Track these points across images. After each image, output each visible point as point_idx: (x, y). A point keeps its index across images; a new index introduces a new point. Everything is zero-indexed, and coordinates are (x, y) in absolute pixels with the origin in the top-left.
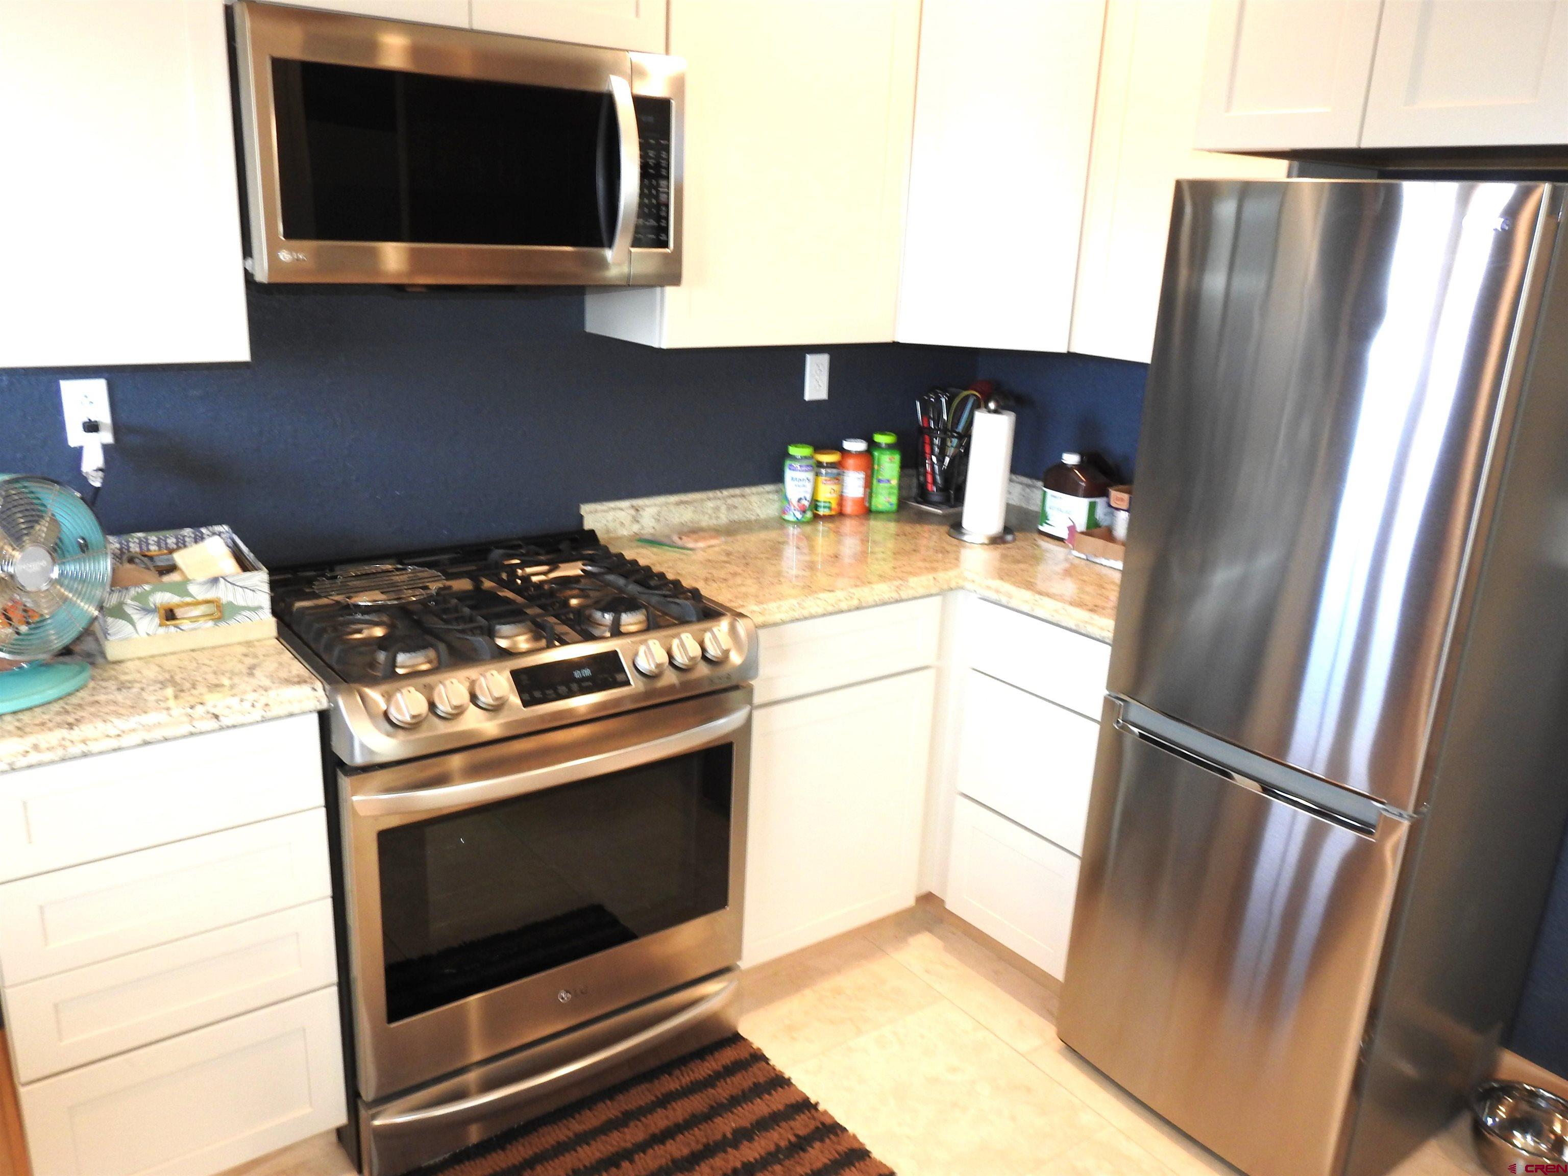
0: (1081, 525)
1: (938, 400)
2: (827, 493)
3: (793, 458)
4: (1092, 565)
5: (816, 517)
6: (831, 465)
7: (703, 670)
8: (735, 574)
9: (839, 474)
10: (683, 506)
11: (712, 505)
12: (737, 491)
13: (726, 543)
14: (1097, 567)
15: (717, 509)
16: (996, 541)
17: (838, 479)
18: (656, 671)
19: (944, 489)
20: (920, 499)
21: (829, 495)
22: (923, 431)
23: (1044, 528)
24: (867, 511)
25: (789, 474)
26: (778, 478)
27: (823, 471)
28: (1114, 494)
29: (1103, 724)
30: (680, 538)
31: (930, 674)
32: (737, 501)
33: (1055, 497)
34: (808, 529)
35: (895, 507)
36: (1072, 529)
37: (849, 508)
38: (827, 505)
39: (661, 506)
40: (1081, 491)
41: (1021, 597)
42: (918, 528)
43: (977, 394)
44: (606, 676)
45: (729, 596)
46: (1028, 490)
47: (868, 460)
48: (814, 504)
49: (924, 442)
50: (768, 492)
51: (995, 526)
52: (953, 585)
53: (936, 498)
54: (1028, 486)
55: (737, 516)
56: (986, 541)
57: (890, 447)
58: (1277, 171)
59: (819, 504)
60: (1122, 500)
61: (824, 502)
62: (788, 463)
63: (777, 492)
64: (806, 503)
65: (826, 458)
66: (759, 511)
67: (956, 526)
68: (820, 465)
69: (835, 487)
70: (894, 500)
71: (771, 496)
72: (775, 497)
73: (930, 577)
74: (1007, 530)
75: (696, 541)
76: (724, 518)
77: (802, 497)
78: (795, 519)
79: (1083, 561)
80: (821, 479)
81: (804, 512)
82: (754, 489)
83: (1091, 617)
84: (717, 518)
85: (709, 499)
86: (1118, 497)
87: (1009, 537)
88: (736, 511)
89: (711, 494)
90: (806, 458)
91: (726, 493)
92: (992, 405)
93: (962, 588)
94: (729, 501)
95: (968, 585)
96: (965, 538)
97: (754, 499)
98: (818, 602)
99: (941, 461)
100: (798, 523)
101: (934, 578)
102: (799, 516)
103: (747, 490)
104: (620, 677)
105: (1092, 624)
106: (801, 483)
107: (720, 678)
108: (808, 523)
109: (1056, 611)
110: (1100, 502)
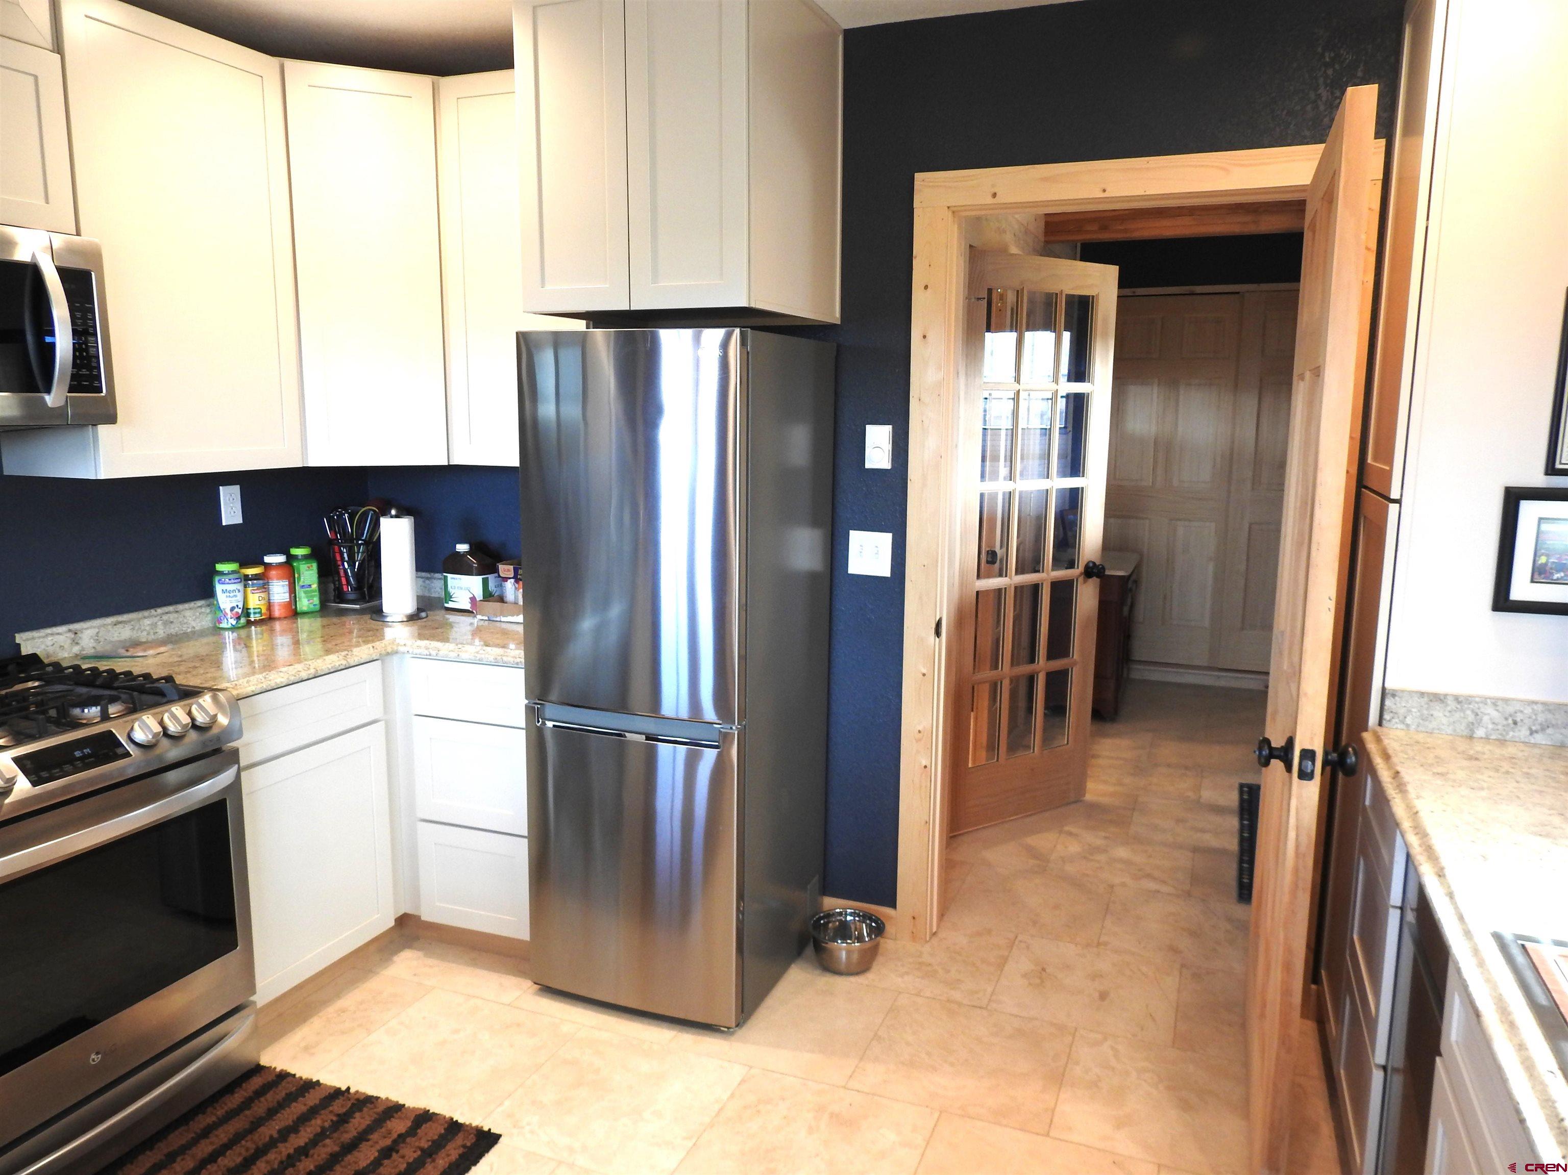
0: (479, 595)
1: (341, 516)
2: (255, 600)
3: (221, 573)
4: (494, 623)
5: (249, 623)
6: (256, 577)
7: (193, 735)
8: (195, 667)
9: (264, 584)
10: (120, 626)
11: (148, 622)
12: (171, 608)
13: (173, 649)
14: (498, 624)
15: (154, 625)
16: (412, 618)
17: (265, 588)
18: (154, 741)
19: (359, 588)
20: (338, 601)
21: (259, 603)
22: (331, 542)
23: (450, 605)
24: (294, 613)
25: (219, 588)
26: (208, 593)
27: (250, 582)
28: (501, 567)
29: (527, 729)
30: (127, 651)
31: (380, 726)
32: (172, 617)
33: (454, 579)
34: (243, 633)
35: (318, 608)
36: (473, 599)
37: (277, 613)
38: (257, 611)
39: (99, 627)
40: (474, 571)
41: (445, 648)
42: (344, 619)
43: (374, 509)
44: (106, 751)
45: (199, 681)
46: (427, 582)
47: (289, 570)
48: (246, 612)
49: (334, 552)
50: (201, 607)
51: (410, 607)
52: (389, 650)
53: (352, 597)
54: (428, 578)
55: (174, 629)
56: (405, 619)
57: (306, 557)
58: (580, 325)
59: (249, 611)
60: (509, 570)
61: (254, 609)
62: (217, 578)
63: (209, 606)
64: (240, 611)
65: (251, 571)
66: (193, 624)
67: (378, 612)
68: (246, 578)
69: (263, 595)
70: (316, 601)
71: (203, 610)
72: (208, 610)
73: (370, 645)
74: (419, 610)
75: (145, 650)
76: (161, 632)
77: (235, 606)
78: (230, 626)
79: (486, 622)
80: (249, 589)
81: (238, 618)
82: (186, 606)
83: (505, 651)
84: (155, 633)
85: (145, 618)
86: (505, 569)
87: (423, 614)
88: (172, 626)
89: (146, 613)
90: (233, 572)
91: (160, 611)
92: (393, 512)
93: (397, 652)
94: (165, 617)
95: (401, 649)
96: (388, 619)
97: (188, 613)
98: (282, 674)
99: (352, 565)
100: (233, 629)
101: (373, 647)
102: (234, 622)
103: (180, 607)
104: (119, 751)
105: (507, 656)
106: (232, 594)
107: (211, 741)
108: (243, 627)
109: (477, 653)
110: (491, 578)
